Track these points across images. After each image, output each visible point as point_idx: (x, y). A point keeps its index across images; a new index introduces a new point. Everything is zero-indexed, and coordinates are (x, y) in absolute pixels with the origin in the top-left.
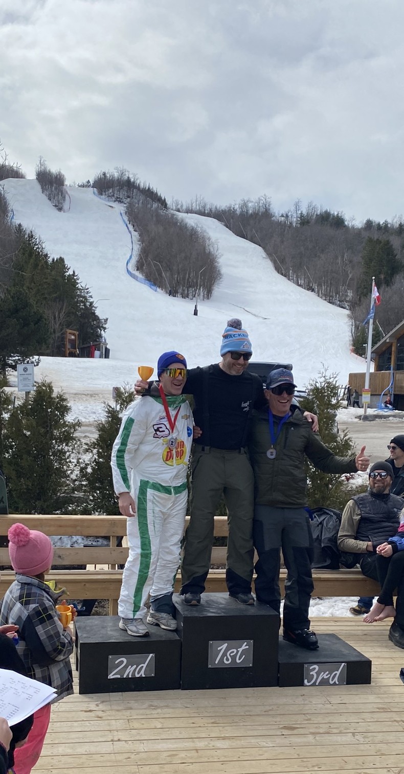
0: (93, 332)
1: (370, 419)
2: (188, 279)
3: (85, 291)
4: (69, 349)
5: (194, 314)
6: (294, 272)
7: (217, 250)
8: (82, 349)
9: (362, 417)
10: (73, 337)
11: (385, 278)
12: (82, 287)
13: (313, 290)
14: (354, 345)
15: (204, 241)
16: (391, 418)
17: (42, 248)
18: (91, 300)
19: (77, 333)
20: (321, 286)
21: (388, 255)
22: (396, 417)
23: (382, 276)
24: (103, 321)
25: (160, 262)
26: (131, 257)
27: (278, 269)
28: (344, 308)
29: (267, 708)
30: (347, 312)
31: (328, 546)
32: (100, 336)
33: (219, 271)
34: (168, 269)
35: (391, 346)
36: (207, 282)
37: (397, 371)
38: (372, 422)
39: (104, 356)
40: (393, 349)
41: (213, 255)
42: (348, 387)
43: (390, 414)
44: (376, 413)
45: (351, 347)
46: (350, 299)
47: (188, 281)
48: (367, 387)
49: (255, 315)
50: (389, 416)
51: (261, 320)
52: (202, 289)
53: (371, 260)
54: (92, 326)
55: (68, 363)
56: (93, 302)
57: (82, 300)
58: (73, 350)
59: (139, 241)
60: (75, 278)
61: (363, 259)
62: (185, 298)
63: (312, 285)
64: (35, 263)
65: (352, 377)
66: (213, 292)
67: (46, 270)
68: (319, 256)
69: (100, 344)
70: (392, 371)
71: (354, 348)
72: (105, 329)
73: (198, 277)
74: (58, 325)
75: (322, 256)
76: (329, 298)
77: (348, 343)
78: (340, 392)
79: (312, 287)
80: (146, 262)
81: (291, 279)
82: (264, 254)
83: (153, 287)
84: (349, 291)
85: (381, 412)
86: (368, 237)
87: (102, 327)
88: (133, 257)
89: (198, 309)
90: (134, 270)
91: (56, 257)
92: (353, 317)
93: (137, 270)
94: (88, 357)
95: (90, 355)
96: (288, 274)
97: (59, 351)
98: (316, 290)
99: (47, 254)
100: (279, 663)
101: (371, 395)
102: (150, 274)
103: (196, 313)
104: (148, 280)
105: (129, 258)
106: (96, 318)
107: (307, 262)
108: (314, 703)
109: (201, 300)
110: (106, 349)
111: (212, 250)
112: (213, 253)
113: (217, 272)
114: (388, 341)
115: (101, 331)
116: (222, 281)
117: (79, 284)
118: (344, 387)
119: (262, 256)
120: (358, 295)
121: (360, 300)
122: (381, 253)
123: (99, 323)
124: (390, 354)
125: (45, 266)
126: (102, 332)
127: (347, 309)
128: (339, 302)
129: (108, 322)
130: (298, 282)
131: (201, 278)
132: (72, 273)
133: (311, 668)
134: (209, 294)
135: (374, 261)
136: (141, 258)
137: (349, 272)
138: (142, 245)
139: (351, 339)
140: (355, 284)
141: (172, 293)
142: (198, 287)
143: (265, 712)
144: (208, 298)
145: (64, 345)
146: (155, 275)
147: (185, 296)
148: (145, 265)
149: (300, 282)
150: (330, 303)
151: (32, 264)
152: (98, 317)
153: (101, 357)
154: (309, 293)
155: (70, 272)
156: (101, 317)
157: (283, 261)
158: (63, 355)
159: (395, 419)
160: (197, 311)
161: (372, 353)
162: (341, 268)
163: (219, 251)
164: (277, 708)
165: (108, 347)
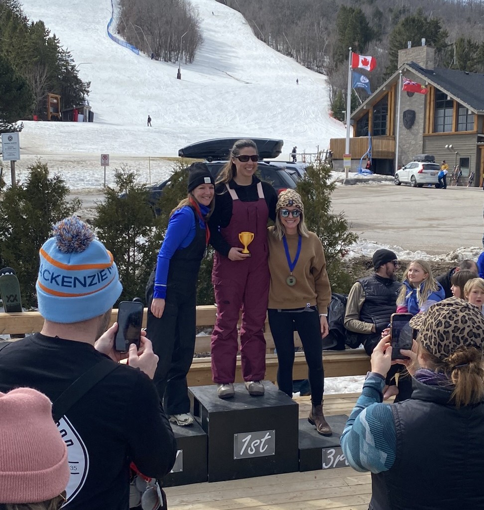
0: (76, 96)
1: (352, 183)
2: (170, 44)
3: (67, 55)
4: (51, 113)
5: (178, 78)
6: (273, 37)
7: (198, 15)
8: (64, 112)
9: (344, 181)
10: (55, 101)
11: (359, 45)
12: (62, 50)
13: (292, 56)
14: (332, 109)
15: (184, 6)
16: (370, 182)
17: (21, 11)
18: (73, 64)
19: (59, 97)
20: (300, 52)
21: (361, 23)
22: (375, 181)
23: (356, 43)
24: (86, 84)
25: (141, 26)
26: (111, 20)
27: (258, 35)
28: (322, 73)
29: (292, 495)
30: (325, 77)
31: (335, 329)
32: (83, 99)
33: (200, 36)
34: (150, 33)
35: (368, 113)
36: (189, 47)
37: (375, 137)
38: (353, 186)
39: (87, 119)
40: (370, 115)
41: (193, 20)
42: (330, 152)
43: (370, 178)
44: (356, 177)
45: (330, 112)
46: (327, 65)
47: (171, 46)
48: (347, 152)
49: (237, 79)
50: (369, 180)
51: (243, 84)
52: (184, 53)
53: (345, 28)
54: (75, 89)
55: (52, 128)
56: (75, 65)
57: (63, 64)
58: (55, 114)
59: (119, 5)
60: (56, 41)
61: (337, 26)
62: (167, 62)
63: (291, 50)
64: (14, 26)
65: (334, 142)
66: (195, 56)
67: (26, 34)
68: (296, 23)
69: (83, 108)
70: (369, 137)
71: (332, 112)
72: (88, 92)
73: (180, 41)
74: (39, 89)
75: (300, 23)
76: (307, 63)
77: (327, 107)
78: (322, 156)
79: (290, 53)
80: (127, 25)
81: (271, 45)
82: (244, 20)
83: (134, 50)
84: (325, 57)
85: (361, 176)
86: (342, 5)
87: (85, 90)
88: (113, 20)
89: (181, 73)
90: (115, 33)
91: (36, 21)
92: (330, 82)
93: (118, 33)
94: (71, 121)
95: (74, 119)
96: (267, 39)
97: (42, 116)
98: (295, 56)
99: (26, 17)
100: (299, 450)
101: (352, 159)
102: (132, 38)
103: (179, 77)
104: (130, 43)
105: (109, 21)
106: (78, 82)
107: (285, 29)
108: (333, 486)
109: (183, 63)
110: (90, 112)
111: (192, 14)
112: (194, 17)
113: (199, 37)
114: (365, 108)
115: (84, 94)
116: (204, 45)
117: (60, 48)
118: (325, 151)
119: (242, 21)
120: (334, 61)
121: (336, 66)
122: (354, 21)
123: (81, 86)
124: (368, 121)
125: (24, 30)
126: (86, 95)
127: (325, 75)
128: (316, 68)
129: (91, 85)
130: (278, 48)
131: (183, 43)
132: (53, 36)
133: (328, 452)
134: (191, 59)
135: (348, 29)
136: (122, 22)
137: (325, 39)
138: (122, 8)
139: (330, 103)
140: (332, 51)
141: (155, 56)
142: (181, 51)
143: (290, 499)
144: (190, 62)
145: (46, 109)
146: (136, 38)
147: (167, 60)
148: (126, 28)
149: (279, 47)
150: (309, 68)
151: (10, 27)
152: (81, 81)
153: (84, 120)
154: (288, 58)
155: (51, 35)
156: (83, 81)
157: (262, 27)
158: (45, 119)
159: (374, 183)
160: (180, 75)
161: (351, 119)
162: (317, 34)
163: (200, 16)
164: (300, 495)
165: (91, 110)
